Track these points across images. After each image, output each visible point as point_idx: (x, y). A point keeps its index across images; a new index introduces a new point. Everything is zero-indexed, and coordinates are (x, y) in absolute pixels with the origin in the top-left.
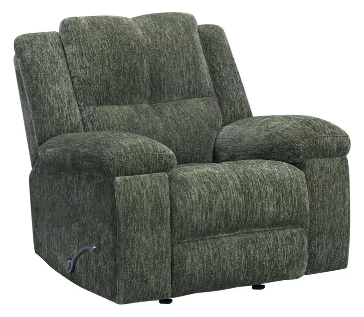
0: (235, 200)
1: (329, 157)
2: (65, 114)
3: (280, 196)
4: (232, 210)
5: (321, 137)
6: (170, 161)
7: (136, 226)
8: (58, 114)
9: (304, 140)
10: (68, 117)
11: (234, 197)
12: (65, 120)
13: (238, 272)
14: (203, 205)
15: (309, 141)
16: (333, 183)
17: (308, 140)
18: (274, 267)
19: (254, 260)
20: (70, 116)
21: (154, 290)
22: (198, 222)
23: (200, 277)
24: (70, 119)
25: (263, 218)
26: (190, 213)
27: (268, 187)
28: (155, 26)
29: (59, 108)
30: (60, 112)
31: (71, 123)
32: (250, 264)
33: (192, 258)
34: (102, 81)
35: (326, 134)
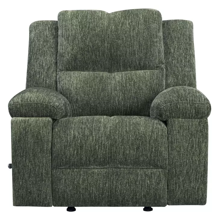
0: (102, 142)
1: (189, 118)
2: (43, 76)
3: (139, 143)
4: (98, 149)
5: (182, 103)
6: (54, 110)
7: (22, 152)
8: (38, 76)
9: (166, 104)
10: (45, 78)
11: (101, 140)
12: (41, 80)
13: (102, 195)
14: (75, 143)
15: (171, 105)
16: (190, 139)
17: (169, 104)
18: (133, 195)
19: (116, 188)
20: (46, 78)
21: (36, 199)
22: (70, 155)
23: (71, 195)
24: (46, 80)
25: (126, 158)
26: (64, 148)
27: (131, 136)
28: (121, 18)
29: (40, 72)
30: (40, 75)
31: (46, 83)
32: (112, 190)
33: (65, 180)
34: (71, 54)
35: (187, 101)
